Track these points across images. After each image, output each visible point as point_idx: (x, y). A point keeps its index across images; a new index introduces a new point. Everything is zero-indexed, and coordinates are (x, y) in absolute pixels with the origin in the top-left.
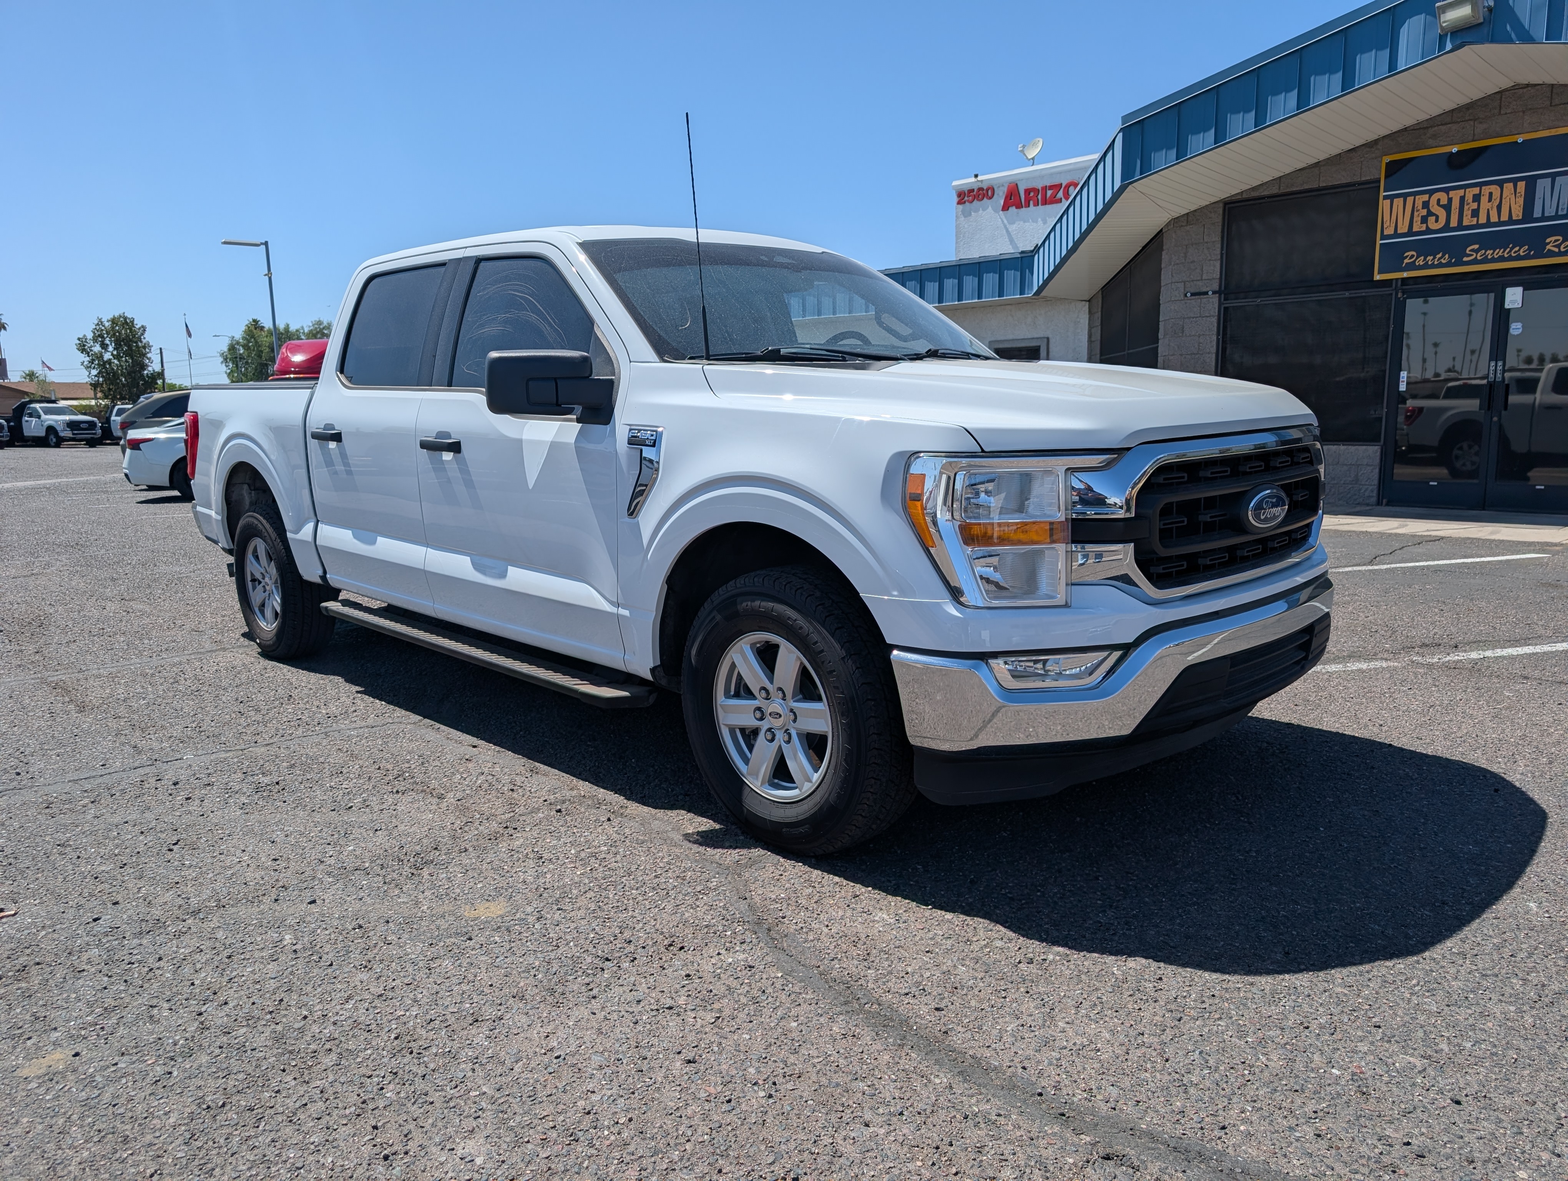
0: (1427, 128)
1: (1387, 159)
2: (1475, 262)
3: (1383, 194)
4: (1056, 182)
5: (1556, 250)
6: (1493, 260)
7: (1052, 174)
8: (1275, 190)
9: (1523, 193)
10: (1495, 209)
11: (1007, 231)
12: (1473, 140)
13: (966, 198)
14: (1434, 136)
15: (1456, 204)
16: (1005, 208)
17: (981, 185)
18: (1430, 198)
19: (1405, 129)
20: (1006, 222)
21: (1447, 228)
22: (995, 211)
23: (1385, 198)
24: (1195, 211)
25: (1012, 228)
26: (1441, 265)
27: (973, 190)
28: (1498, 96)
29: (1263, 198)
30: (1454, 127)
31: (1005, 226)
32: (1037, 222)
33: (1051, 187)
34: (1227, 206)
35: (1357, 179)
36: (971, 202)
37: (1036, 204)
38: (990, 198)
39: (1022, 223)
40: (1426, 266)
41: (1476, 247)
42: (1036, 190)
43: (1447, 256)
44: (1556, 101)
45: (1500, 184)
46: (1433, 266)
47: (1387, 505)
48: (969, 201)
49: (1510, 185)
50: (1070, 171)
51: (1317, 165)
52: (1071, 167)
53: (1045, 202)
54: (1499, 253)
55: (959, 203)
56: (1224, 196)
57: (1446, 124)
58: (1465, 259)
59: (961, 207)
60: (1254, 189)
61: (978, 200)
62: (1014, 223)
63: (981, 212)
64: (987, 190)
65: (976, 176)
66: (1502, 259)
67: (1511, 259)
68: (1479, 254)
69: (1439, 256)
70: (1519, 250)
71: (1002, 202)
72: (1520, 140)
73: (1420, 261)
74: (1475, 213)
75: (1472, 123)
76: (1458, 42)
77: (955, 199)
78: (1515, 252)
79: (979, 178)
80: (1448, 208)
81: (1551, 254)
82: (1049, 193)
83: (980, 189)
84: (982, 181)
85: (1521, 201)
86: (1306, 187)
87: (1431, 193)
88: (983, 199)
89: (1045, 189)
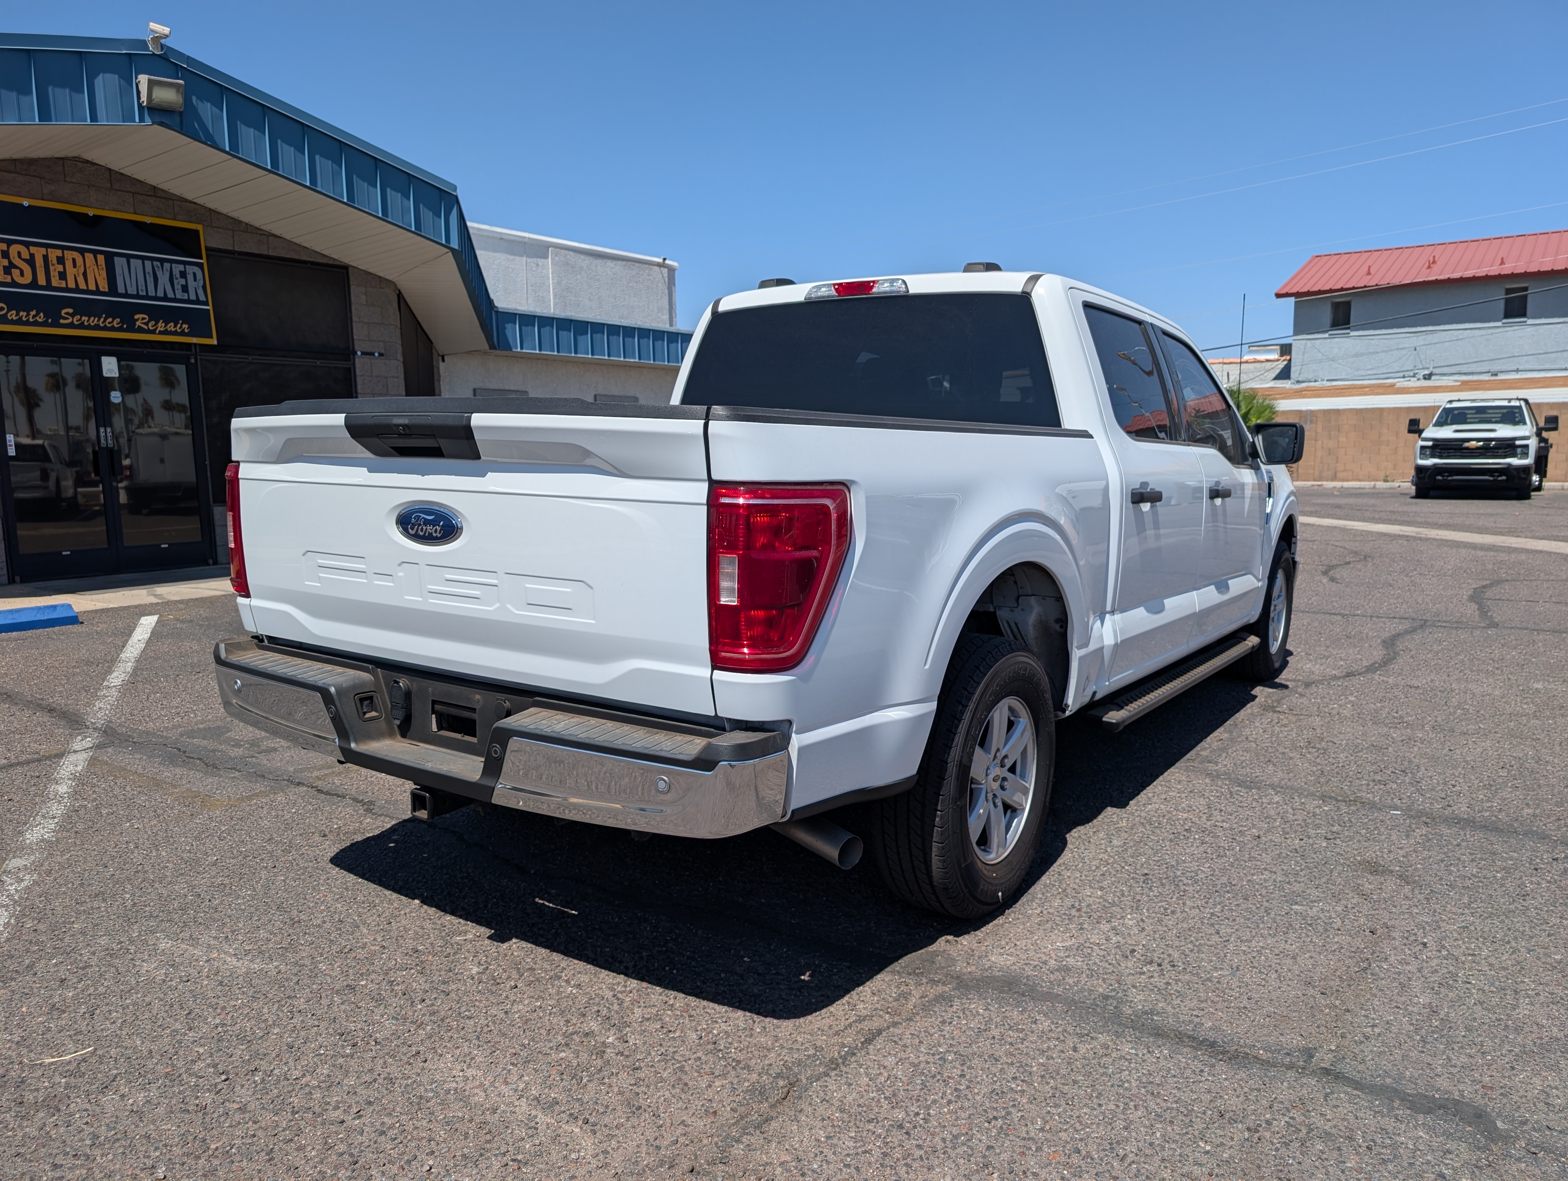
2: (71, 326)
5: (146, 327)
6: (89, 327)
9: (104, 266)
10: (81, 276)
12: (43, 199)
15: (39, 262)
18: (8, 248)
21: (34, 284)
26: (36, 324)
40: (19, 322)
41: (71, 311)
43: (42, 315)
45: (82, 252)
46: (27, 323)
47: (22, 582)
54: (93, 321)
58: (62, 321)
66: (97, 327)
67: (105, 328)
68: (75, 319)
69: (33, 313)
70: (112, 322)
73: (12, 315)
74: (63, 276)
78: (109, 323)
80: (31, 261)
81: (140, 330)
85: (104, 273)
87: (10, 243)
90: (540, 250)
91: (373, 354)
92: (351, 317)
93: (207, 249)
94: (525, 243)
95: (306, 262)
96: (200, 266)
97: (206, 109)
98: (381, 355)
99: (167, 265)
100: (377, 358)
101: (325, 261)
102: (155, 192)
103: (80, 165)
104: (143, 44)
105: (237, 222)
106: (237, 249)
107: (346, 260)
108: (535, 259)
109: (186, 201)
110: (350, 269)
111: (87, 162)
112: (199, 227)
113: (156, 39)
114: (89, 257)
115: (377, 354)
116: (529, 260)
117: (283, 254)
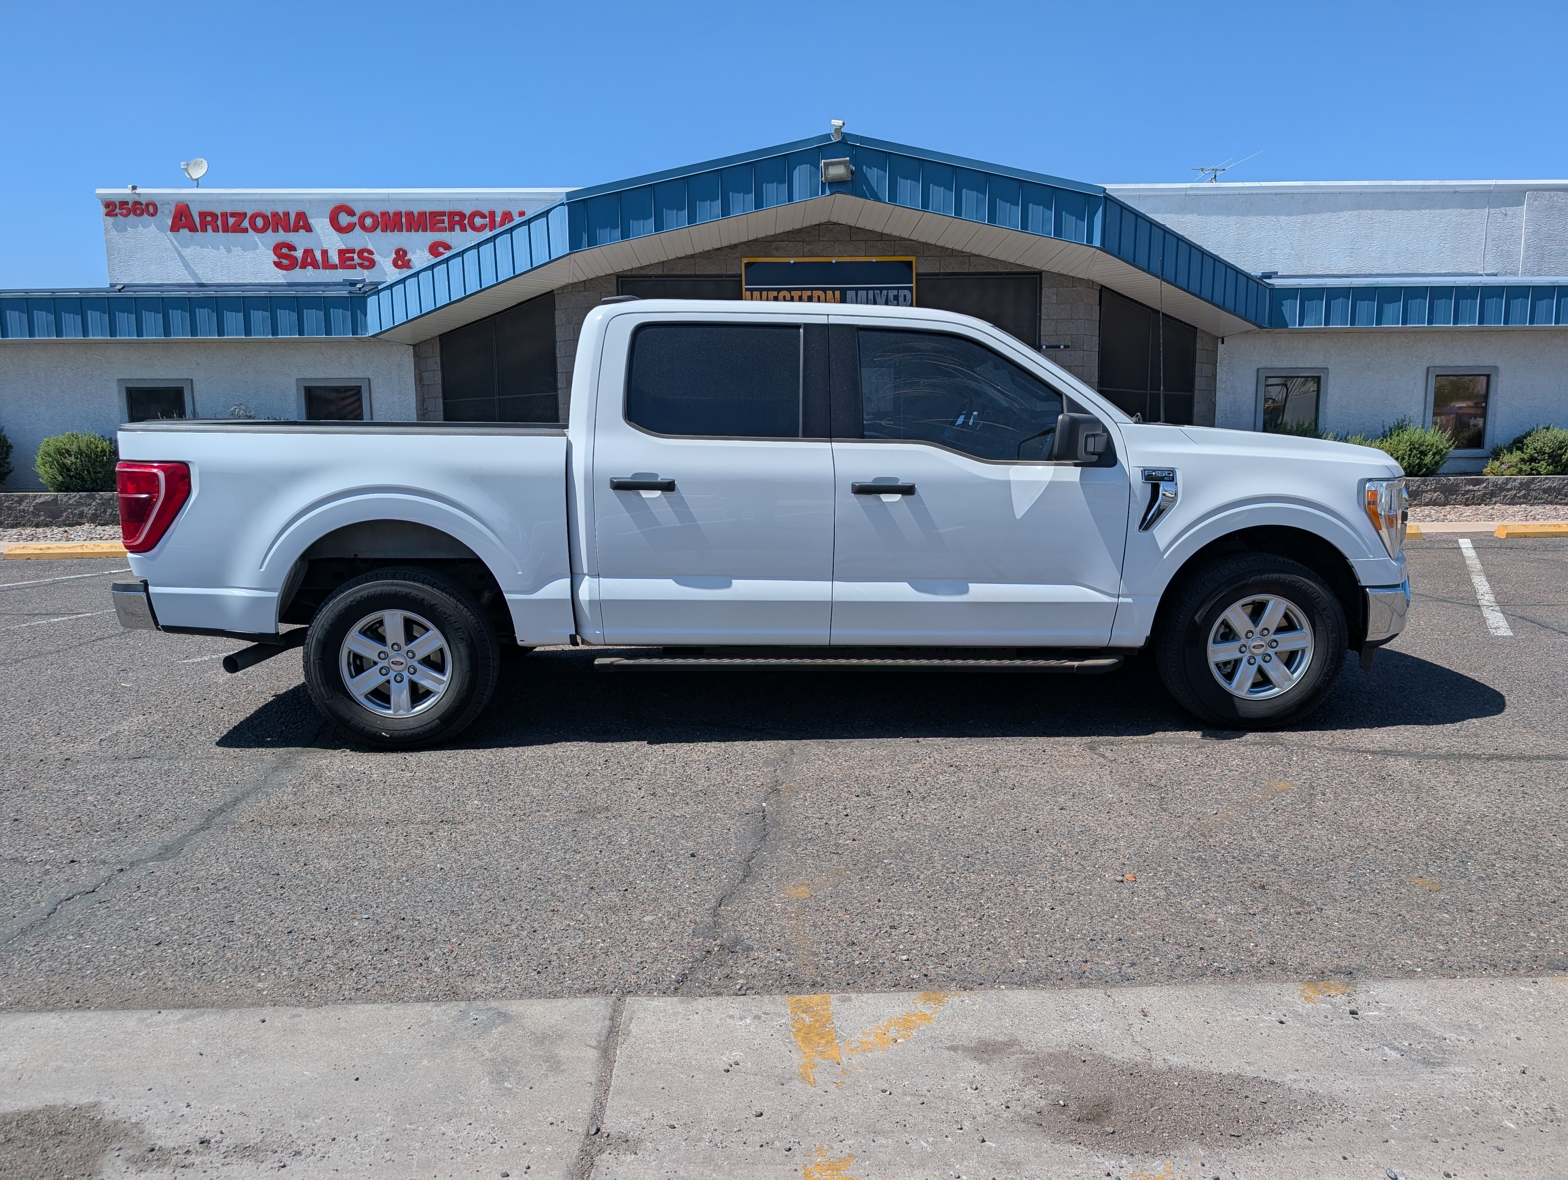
0: (772, 242)
1: (745, 260)
3: (744, 287)
4: (239, 209)
7: (232, 201)
8: (659, 272)
11: (180, 254)
12: (804, 257)
13: (117, 211)
14: (777, 249)
16: (174, 228)
17: (137, 199)
18: (778, 294)
19: (756, 240)
20: (176, 244)
22: (161, 230)
23: (747, 290)
24: (591, 279)
25: (186, 252)
27: (127, 203)
28: (817, 228)
29: (650, 276)
30: (791, 244)
31: (176, 249)
32: (218, 249)
33: (233, 215)
34: (620, 279)
35: (724, 272)
36: (126, 216)
37: (216, 230)
38: (152, 215)
39: (198, 248)
42: (214, 216)
44: (854, 238)
48: (121, 214)
49: (831, 292)
50: (255, 201)
51: (692, 256)
52: (257, 197)
53: (226, 229)
55: (108, 214)
56: (618, 269)
57: (784, 241)
59: (110, 220)
60: (641, 268)
61: (135, 214)
62: (188, 247)
63: (140, 228)
64: (147, 205)
65: (134, 188)
71: (170, 222)
72: (834, 261)
75: (802, 243)
76: (834, 190)
77: (103, 210)
79: (138, 191)
82: (231, 221)
83: (136, 203)
84: (139, 194)
86: (685, 273)
87: (779, 290)
88: (141, 214)
89: (224, 215)
90: (1514, 197)
91: (1059, 347)
92: (1040, 316)
93: (917, 275)
94: (1490, 192)
95: (1002, 274)
96: (910, 289)
97: (873, 174)
98: (1066, 347)
99: (885, 292)
100: (1062, 350)
101: (1020, 270)
102: (882, 237)
103: (831, 227)
104: (827, 137)
105: (944, 249)
106: (942, 271)
107: (1038, 266)
108: (1503, 209)
109: (905, 239)
110: (1043, 274)
111: (835, 224)
112: (912, 259)
113: (838, 130)
114: (830, 293)
115: (1062, 347)
116: (1492, 211)
117: (982, 270)
